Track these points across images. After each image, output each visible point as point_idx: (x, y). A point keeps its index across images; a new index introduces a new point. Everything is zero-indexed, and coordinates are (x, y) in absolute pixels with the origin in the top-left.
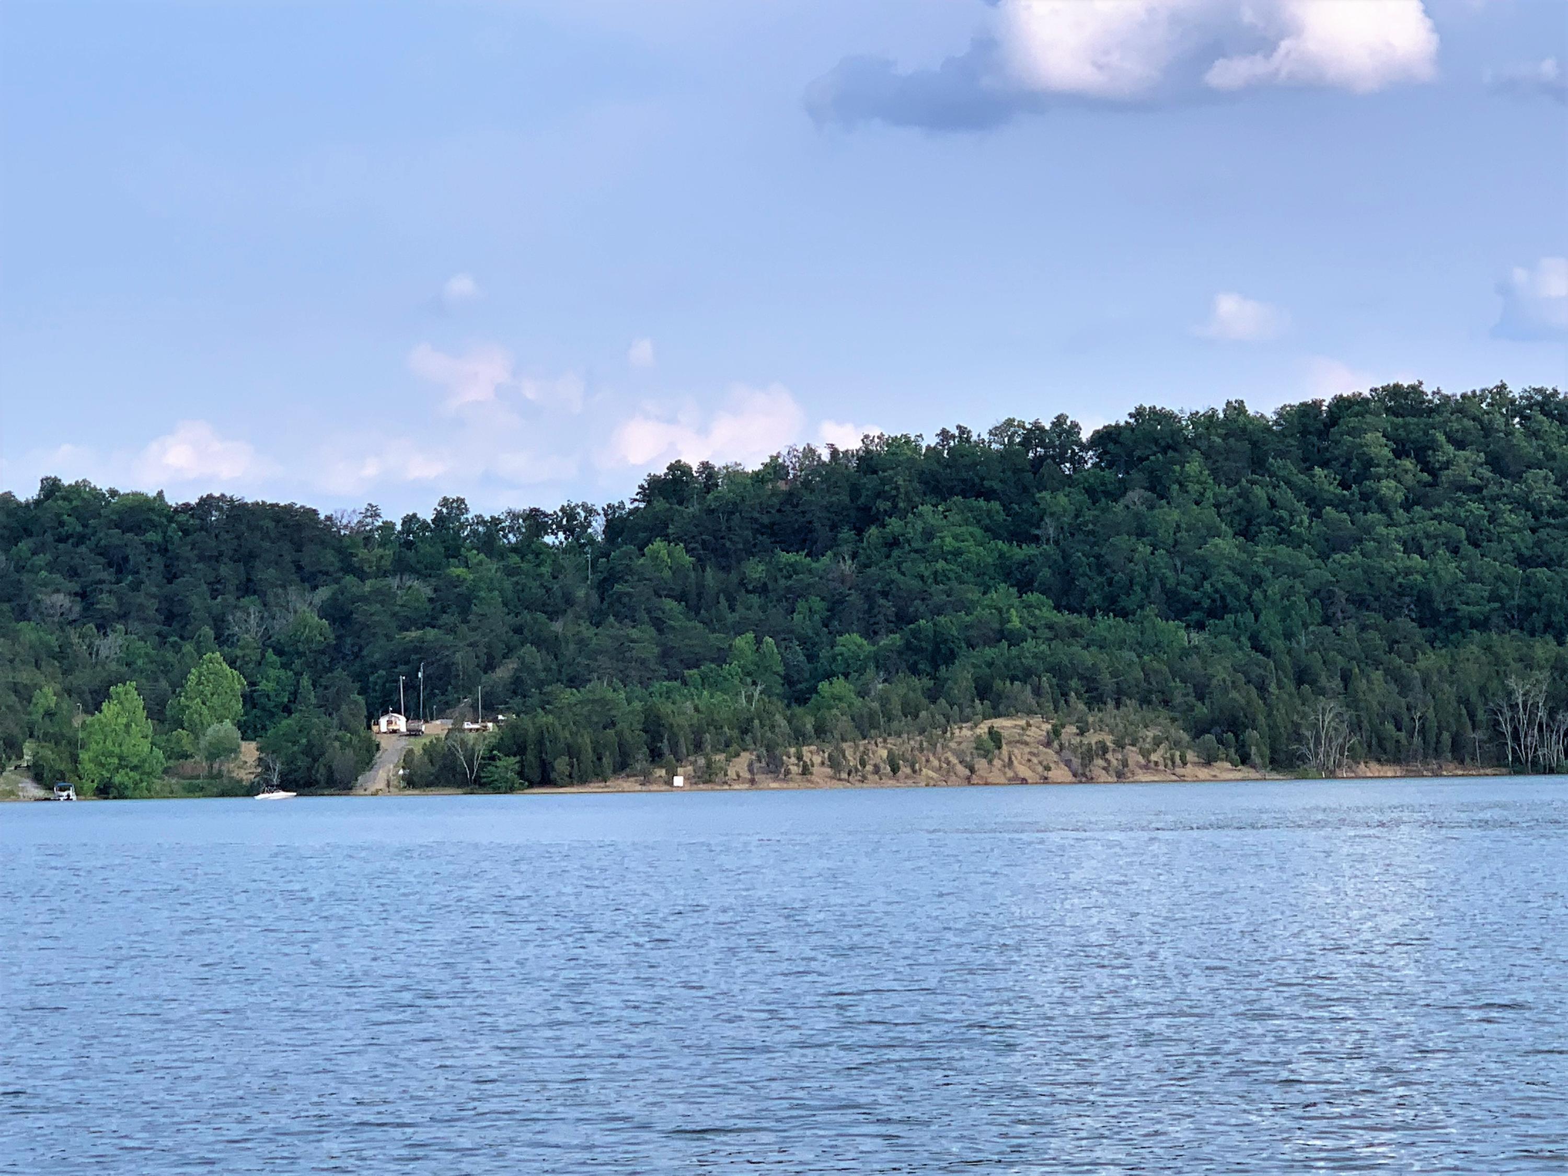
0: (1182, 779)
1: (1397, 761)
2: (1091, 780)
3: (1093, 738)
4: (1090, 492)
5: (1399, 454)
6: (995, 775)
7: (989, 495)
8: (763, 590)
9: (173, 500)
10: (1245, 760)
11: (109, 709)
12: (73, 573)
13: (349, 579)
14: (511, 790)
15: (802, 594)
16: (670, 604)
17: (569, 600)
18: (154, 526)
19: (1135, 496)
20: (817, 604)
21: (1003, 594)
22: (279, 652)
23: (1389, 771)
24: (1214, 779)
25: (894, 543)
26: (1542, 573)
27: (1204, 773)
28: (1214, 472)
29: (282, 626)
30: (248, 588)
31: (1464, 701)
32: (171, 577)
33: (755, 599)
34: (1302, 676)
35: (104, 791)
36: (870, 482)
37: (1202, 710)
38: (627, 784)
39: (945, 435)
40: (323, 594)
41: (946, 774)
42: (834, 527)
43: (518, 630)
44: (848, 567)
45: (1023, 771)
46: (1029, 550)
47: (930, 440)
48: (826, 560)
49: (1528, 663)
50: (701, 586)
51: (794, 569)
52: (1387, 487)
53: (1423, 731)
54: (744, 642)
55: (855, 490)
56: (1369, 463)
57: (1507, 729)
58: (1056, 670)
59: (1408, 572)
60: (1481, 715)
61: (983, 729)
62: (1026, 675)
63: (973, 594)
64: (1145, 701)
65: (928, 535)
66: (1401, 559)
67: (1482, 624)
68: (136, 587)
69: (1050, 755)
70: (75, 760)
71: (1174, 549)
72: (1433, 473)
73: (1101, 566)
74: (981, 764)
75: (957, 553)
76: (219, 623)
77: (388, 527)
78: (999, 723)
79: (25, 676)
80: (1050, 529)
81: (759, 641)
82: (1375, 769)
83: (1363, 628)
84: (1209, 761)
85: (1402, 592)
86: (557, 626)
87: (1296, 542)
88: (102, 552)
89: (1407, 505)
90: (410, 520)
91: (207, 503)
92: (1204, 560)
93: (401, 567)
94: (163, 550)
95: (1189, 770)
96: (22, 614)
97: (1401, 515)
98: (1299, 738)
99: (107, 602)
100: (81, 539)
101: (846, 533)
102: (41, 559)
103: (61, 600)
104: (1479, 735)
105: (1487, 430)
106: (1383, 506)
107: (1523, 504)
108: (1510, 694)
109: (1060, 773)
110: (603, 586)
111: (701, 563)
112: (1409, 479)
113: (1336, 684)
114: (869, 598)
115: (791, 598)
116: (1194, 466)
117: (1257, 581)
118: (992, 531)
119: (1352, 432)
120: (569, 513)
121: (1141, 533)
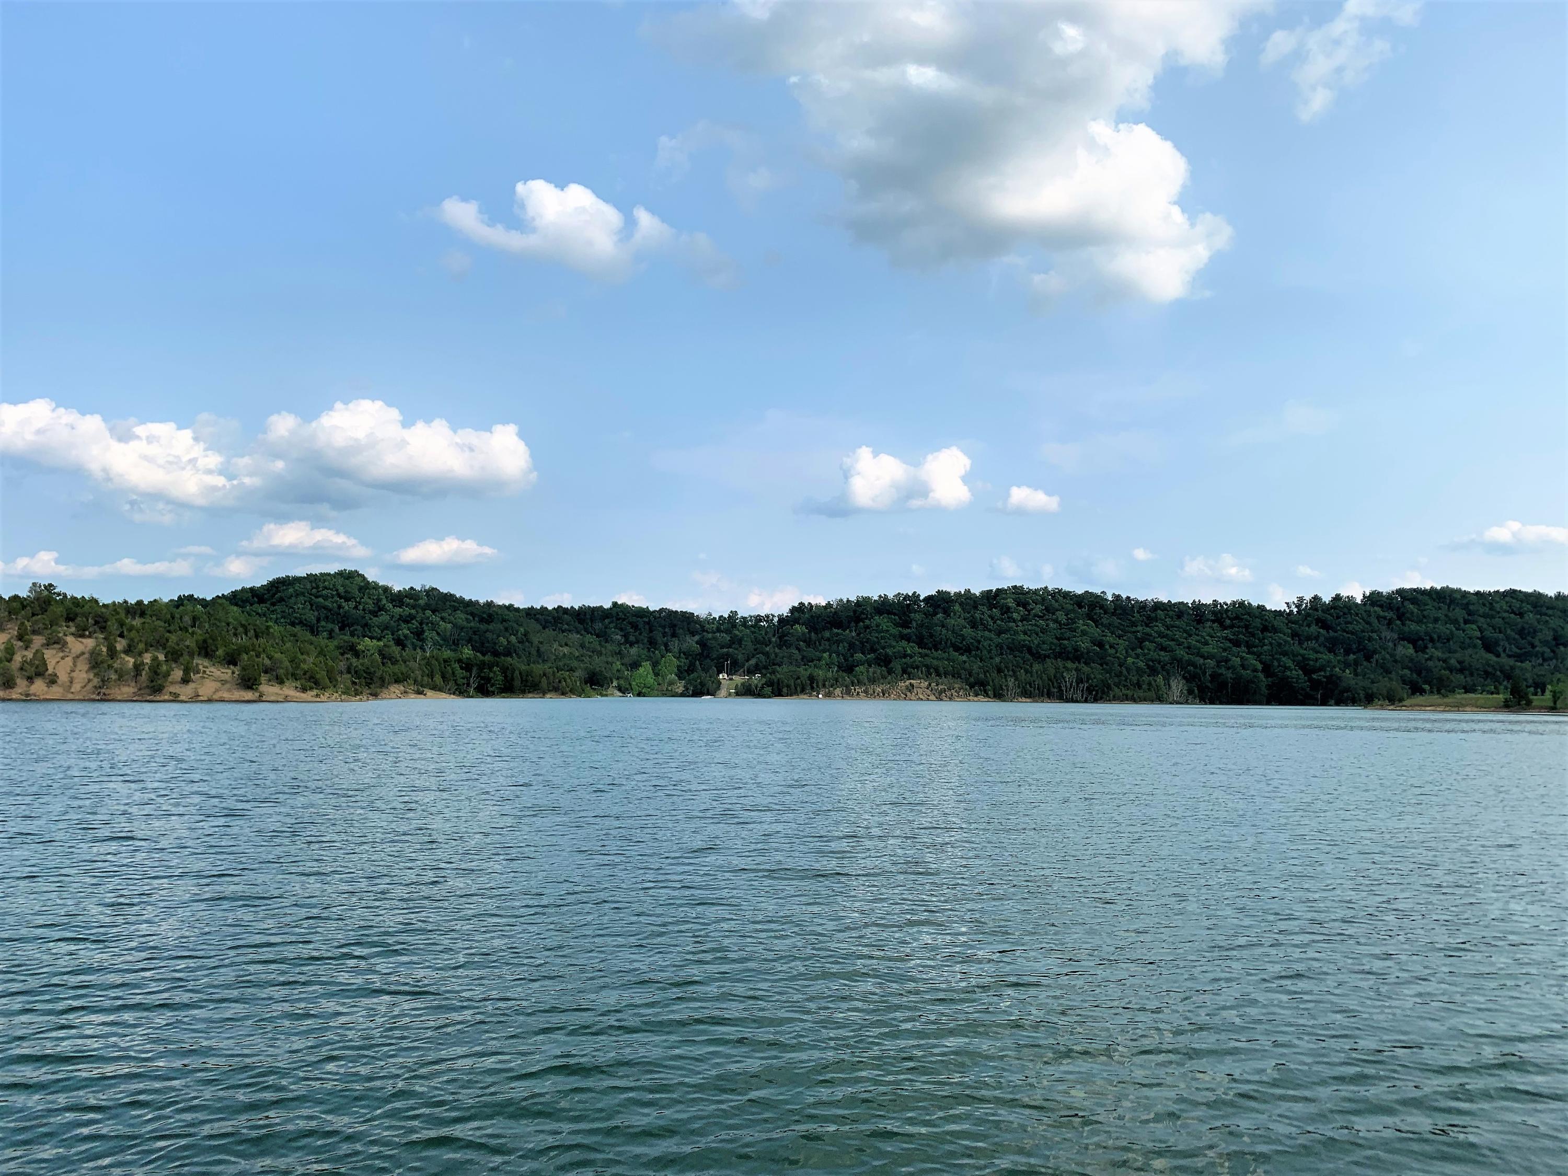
0: (969, 700)
1: (1030, 697)
2: (941, 700)
3: (940, 687)
4: (925, 614)
5: (1018, 605)
6: (913, 698)
7: (895, 614)
8: (828, 640)
9: (651, 609)
10: (987, 696)
11: (641, 670)
12: (621, 629)
13: (705, 633)
14: (769, 697)
15: (841, 641)
16: (801, 643)
17: (770, 642)
18: (646, 617)
19: (940, 616)
20: (846, 645)
21: (904, 643)
22: (684, 654)
23: (1028, 700)
24: (979, 701)
25: (867, 627)
26: (1066, 642)
27: (976, 699)
28: (963, 610)
29: (685, 647)
30: (674, 635)
31: (1050, 680)
32: (651, 631)
33: (827, 643)
34: (999, 671)
35: (639, 695)
36: (860, 609)
37: (972, 680)
38: (805, 697)
39: (880, 596)
40: (697, 638)
41: (898, 697)
42: (849, 622)
43: (755, 650)
44: (854, 634)
45: (921, 697)
46: (909, 631)
47: (876, 598)
48: (847, 631)
49: (1067, 669)
50: (810, 638)
51: (838, 634)
52: (1015, 615)
53: (1038, 689)
54: (826, 655)
55: (855, 612)
56: (1008, 608)
57: (1064, 689)
58: (927, 666)
59: (1024, 641)
60: (1055, 684)
61: (908, 682)
62: (917, 667)
63: (894, 644)
64: (953, 676)
65: (878, 626)
66: (1022, 637)
67: (1049, 657)
68: (640, 634)
69: (929, 692)
70: (630, 684)
71: (953, 632)
72: (1029, 611)
73: (931, 636)
74: (909, 694)
75: (887, 631)
76: (666, 645)
77: (715, 618)
78: (912, 681)
79: (610, 659)
80: (914, 624)
81: (830, 656)
82: (1024, 699)
83: (1015, 657)
84: (976, 695)
85: (1024, 646)
86: (768, 649)
87: (990, 631)
88: (630, 623)
89: (1021, 621)
90: (721, 617)
91: (662, 610)
92: (963, 635)
93: (719, 630)
94: (648, 623)
95: (971, 698)
96: (607, 641)
97: (1020, 624)
98: (1002, 689)
99: (632, 638)
100: (624, 620)
101: (853, 624)
102: (612, 625)
103: (619, 637)
104: (1056, 690)
105: (1043, 599)
106: (1014, 621)
107: (1056, 621)
108: (1064, 678)
109: (932, 697)
110: (780, 638)
111: (810, 632)
112: (1022, 613)
113: (1011, 673)
114: (862, 643)
115: (838, 642)
116: (957, 607)
117: (979, 642)
118: (896, 625)
119: (1004, 599)
120: (767, 616)
121: (943, 626)
